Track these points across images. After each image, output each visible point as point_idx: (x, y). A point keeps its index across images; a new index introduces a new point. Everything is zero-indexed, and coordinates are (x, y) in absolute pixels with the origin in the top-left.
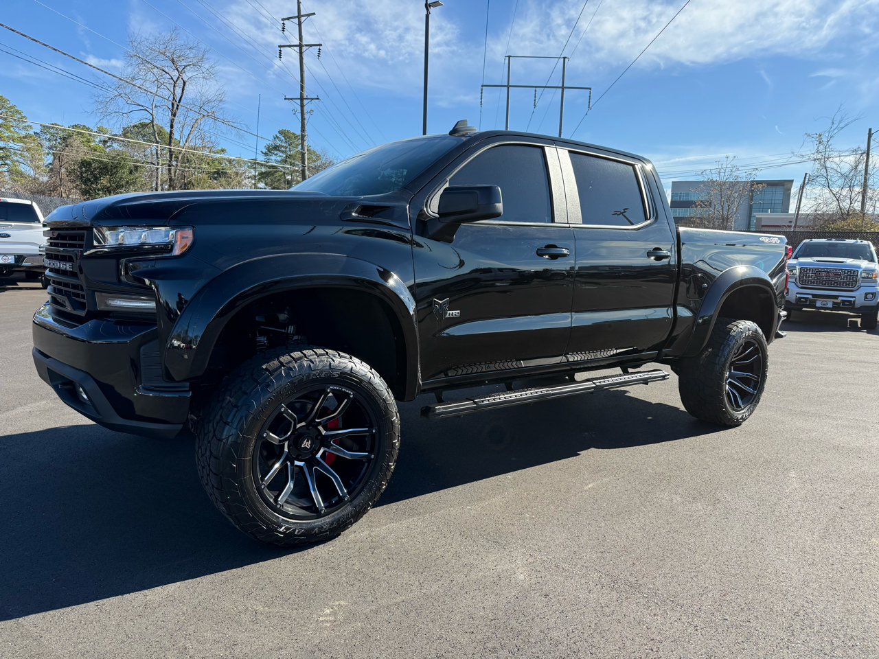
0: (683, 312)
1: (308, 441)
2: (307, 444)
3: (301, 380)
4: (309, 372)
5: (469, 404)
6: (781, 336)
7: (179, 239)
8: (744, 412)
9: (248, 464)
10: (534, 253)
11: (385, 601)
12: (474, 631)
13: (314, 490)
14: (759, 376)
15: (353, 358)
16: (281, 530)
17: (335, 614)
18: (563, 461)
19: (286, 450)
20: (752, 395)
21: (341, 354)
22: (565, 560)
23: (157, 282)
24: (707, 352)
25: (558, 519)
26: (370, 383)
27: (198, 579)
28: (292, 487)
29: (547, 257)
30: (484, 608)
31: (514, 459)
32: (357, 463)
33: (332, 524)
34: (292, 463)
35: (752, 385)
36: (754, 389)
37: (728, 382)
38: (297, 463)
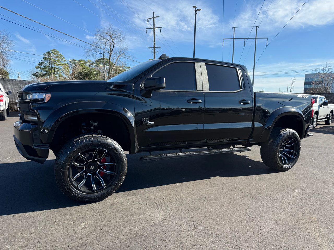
0: (257, 124)
1: (93, 167)
3: (86, 145)
4: (88, 143)
5: (158, 157)
6: (310, 136)
7: (47, 97)
8: (289, 166)
9: (66, 173)
10: (186, 101)
11: (104, 223)
12: (129, 235)
13: (93, 183)
14: (296, 151)
15: (108, 137)
16: (79, 196)
17: (85, 225)
18: (202, 180)
19: (84, 169)
20: (293, 159)
21: (103, 136)
22: (179, 214)
23: (39, 111)
24: (271, 141)
25: (186, 200)
26: (113, 146)
27: (49, 210)
28: (85, 182)
29: (191, 103)
30: (137, 228)
31: (184, 178)
32: (111, 175)
33: (99, 196)
34: (86, 174)
35: (293, 155)
36: (294, 157)
37: (282, 153)
38: (88, 174)
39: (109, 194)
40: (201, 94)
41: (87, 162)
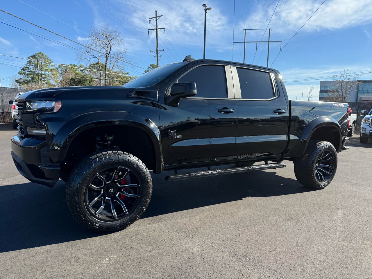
0: (293, 137)
1: (112, 189)
2: (111, 190)
3: (105, 163)
4: (108, 160)
5: (186, 175)
6: (346, 149)
7: (57, 106)
8: (325, 183)
9: (82, 197)
10: (217, 111)
11: (132, 257)
12: (165, 271)
13: (113, 209)
14: (333, 167)
15: (130, 154)
16: (97, 225)
17: (109, 261)
18: (234, 202)
19: (102, 192)
20: (330, 175)
21: (124, 152)
22: (218, 244)
23: (47, 123)
24: (306, 155)
25: (221, 226)
26: (137, 165)
27: (61, 244)
28: (103, 207)
29: (223, 113)
30: (173, 262)
31: (213, 200)
32: (132, 199)
33: (120, 224)
34: (105, 198)
35: (330, 171)
36: (331, 173)
37: (318, 169)
38: (107, 198)
39: (132, 221)
40: (234, 102)
41: (105, 183)
